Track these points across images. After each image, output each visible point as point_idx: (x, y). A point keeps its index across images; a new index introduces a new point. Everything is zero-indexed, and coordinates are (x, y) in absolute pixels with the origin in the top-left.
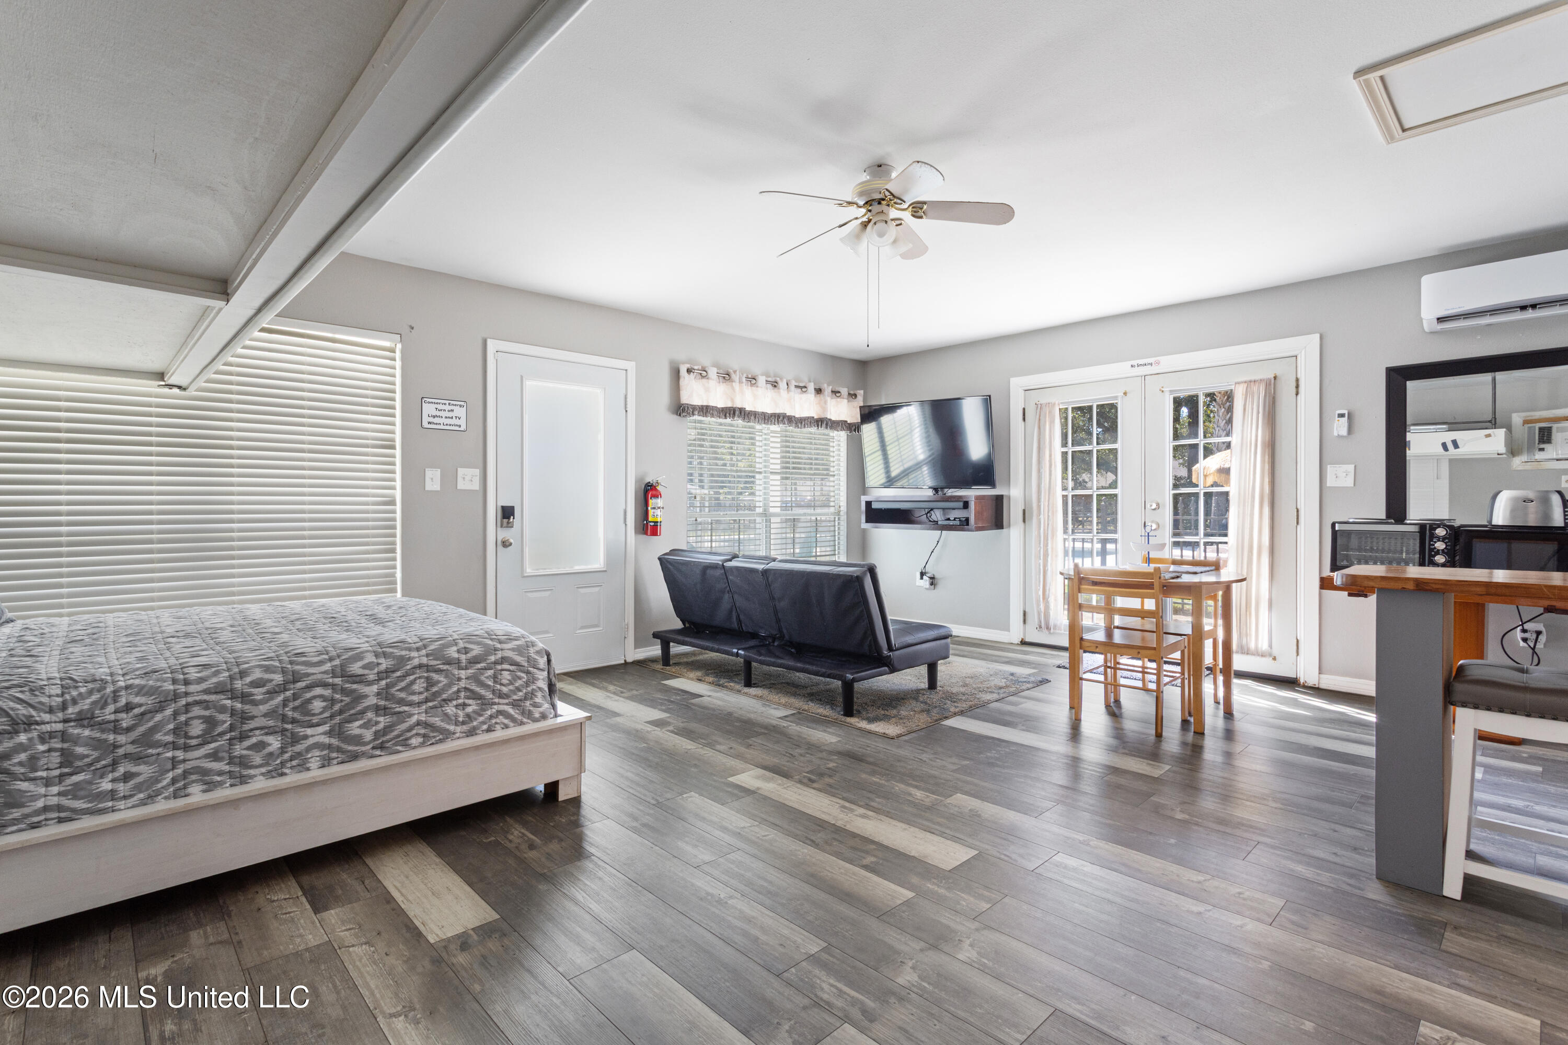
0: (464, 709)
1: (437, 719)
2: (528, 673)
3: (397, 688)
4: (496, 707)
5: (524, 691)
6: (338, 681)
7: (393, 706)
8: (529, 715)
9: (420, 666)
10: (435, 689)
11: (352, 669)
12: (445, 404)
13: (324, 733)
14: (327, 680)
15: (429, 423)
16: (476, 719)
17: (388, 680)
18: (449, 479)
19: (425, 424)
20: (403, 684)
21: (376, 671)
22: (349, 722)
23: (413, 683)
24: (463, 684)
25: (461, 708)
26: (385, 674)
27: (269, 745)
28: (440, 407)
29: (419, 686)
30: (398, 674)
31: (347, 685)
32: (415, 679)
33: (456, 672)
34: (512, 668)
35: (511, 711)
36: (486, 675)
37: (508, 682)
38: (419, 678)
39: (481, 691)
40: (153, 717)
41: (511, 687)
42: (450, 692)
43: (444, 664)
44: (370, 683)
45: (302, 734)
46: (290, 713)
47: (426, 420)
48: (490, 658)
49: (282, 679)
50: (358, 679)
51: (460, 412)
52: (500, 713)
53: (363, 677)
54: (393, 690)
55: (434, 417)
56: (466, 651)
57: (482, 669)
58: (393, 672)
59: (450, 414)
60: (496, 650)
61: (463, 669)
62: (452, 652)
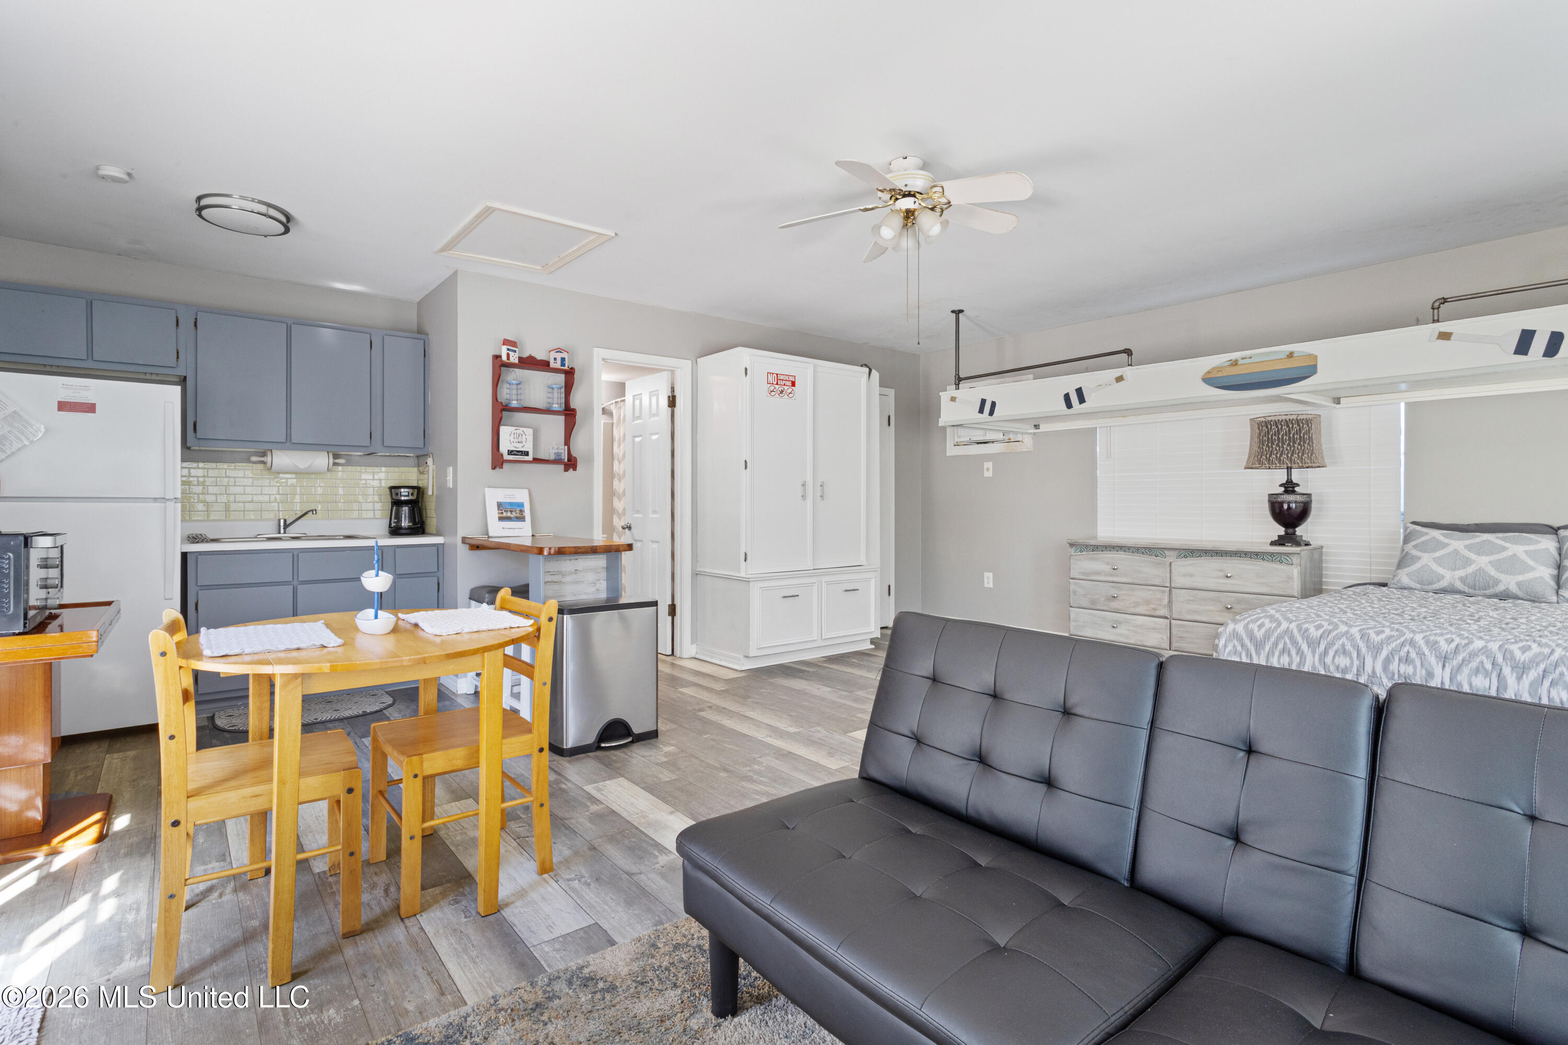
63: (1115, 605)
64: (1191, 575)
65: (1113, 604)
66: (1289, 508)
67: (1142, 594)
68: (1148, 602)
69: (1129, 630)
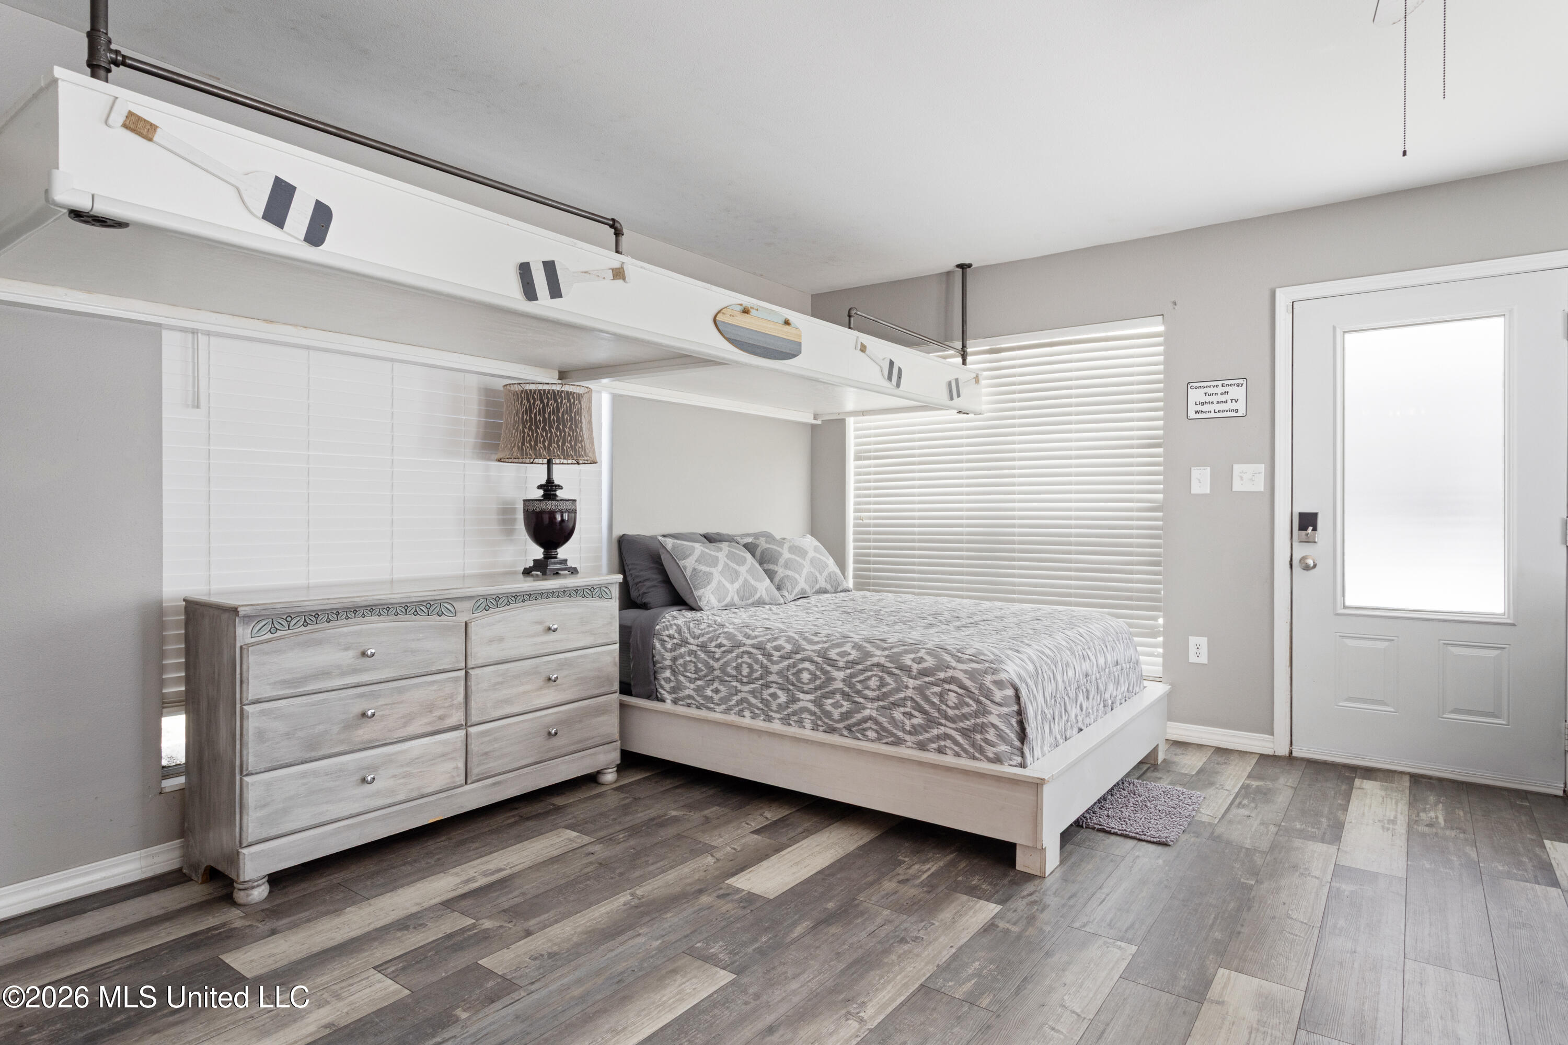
0: (910, 719)
1: (884, 719)
2: (978, 702)
3: (858, 679)
4: (942, 728)
5: (973, 721)
6: (819, 660)
7: (853, 695)
8: (981, 751)
9: (878, 665)
10: (884, 690)
11: (830, 653)
12: (1217, 386)
13: (810, 701)
14: (814, 657)
15: (1197, 412)
16: (921, 734)
17: (852, 670)
18: (1222, 479)
19: (1192, 415)
20: (861, 678)
21: (845, 659)
22: (826, 698)
23: (869, 678)
24: (910, 693)
25: (908, 716)
26: (851, 664)
27: (779, 697)
28: (1209, 391)
29: (873, 683)
30: (860, 667)
31: (825, 666)
32: (872, 676)
33: (905, 679)
34: (960, 691)
35: (959, 738)
36: (932, 690)
37: (953, 705)
38: (875, 675)
39: (926, 706)
40: (727, 655)
41: (957, 712)
42: (897, 697)
43: (896, 668)
44: (839, 669)
45: (797, 696)
46: (791, 677)
47: (1192, 408)
48: (939, 673)
49: (790, 649)
50: (831, 662)
51: (1238, 393)
52: (947, 736)
53: (836, 662)
54: (854, 680)
55: (1202, 404)
56: (920, 660)
57: (929, 683)
58: (857, 664)
59: (1224, 398)
60: (949, 667)
61: (912, 678)
62: (907, 660)
63: (365, 732)
64: (501, 639)
65: (360, 732)
66: (562, 520)
67: (421, 693)
68: (430, 708)
69: (394, 776)
